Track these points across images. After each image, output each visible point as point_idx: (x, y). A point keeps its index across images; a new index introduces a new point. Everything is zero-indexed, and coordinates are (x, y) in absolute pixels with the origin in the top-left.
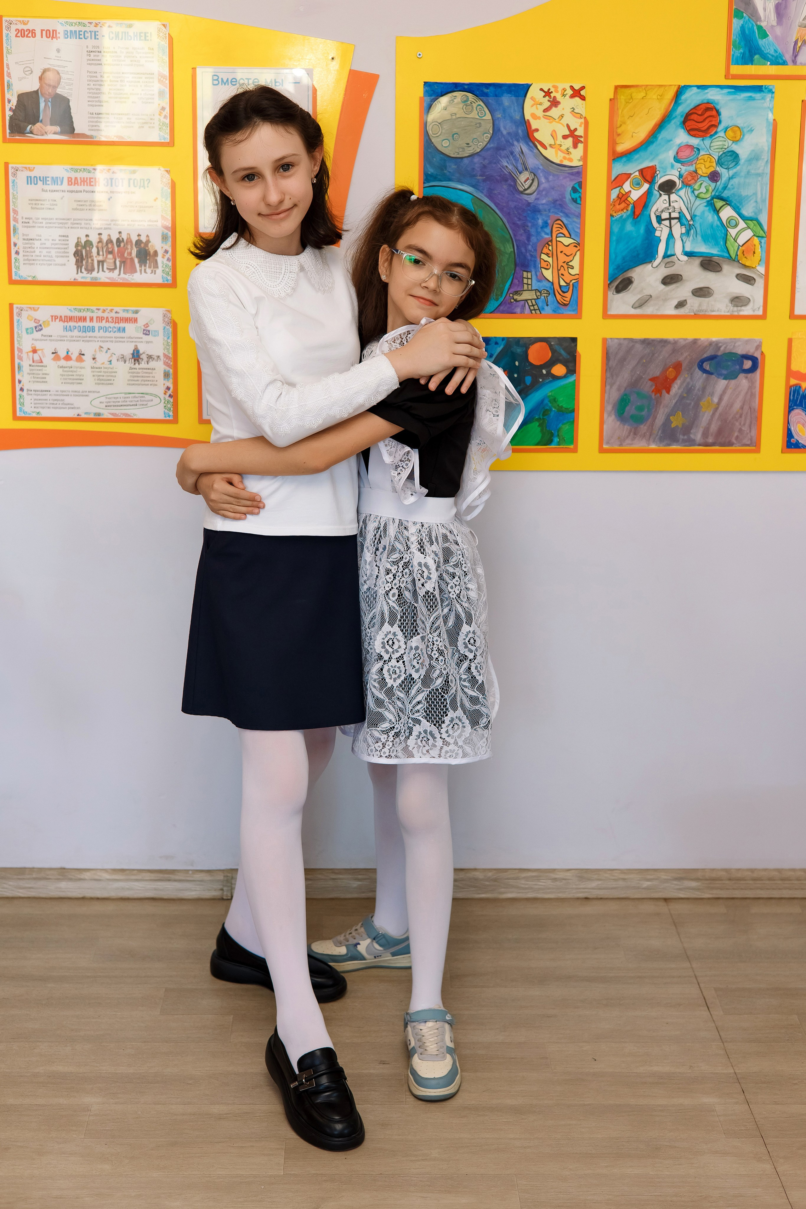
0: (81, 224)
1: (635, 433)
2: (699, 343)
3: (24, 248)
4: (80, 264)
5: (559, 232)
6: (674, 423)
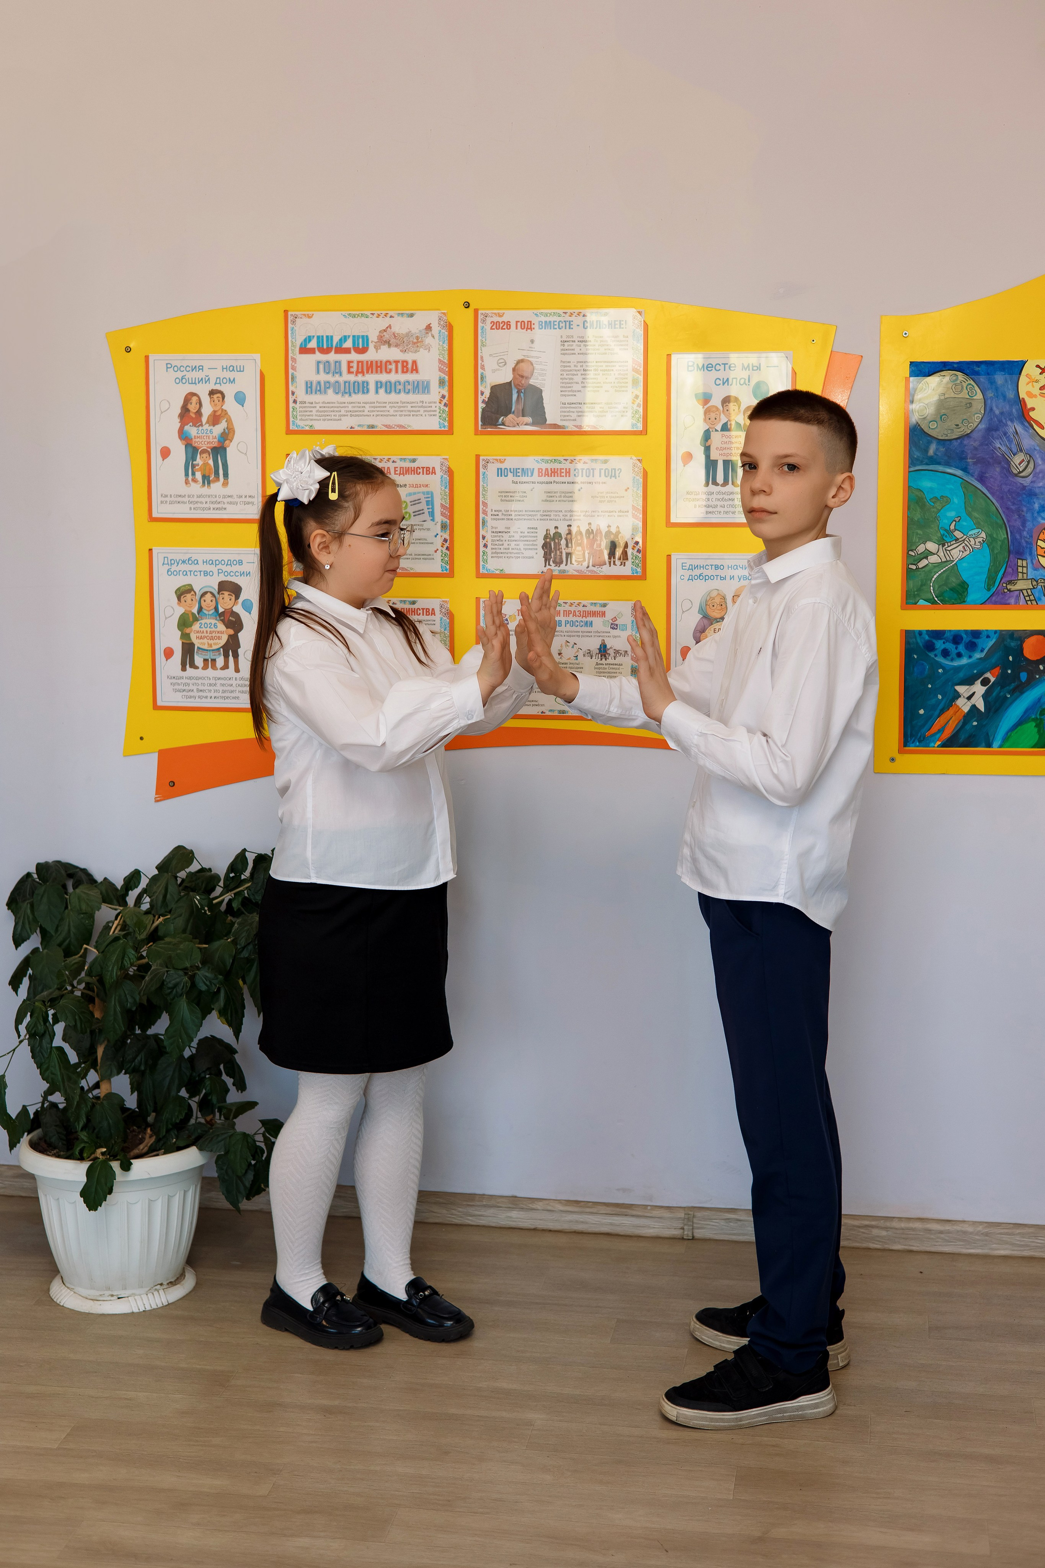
0: (550, 516)
3: (493, 541)
4: (548, 557)
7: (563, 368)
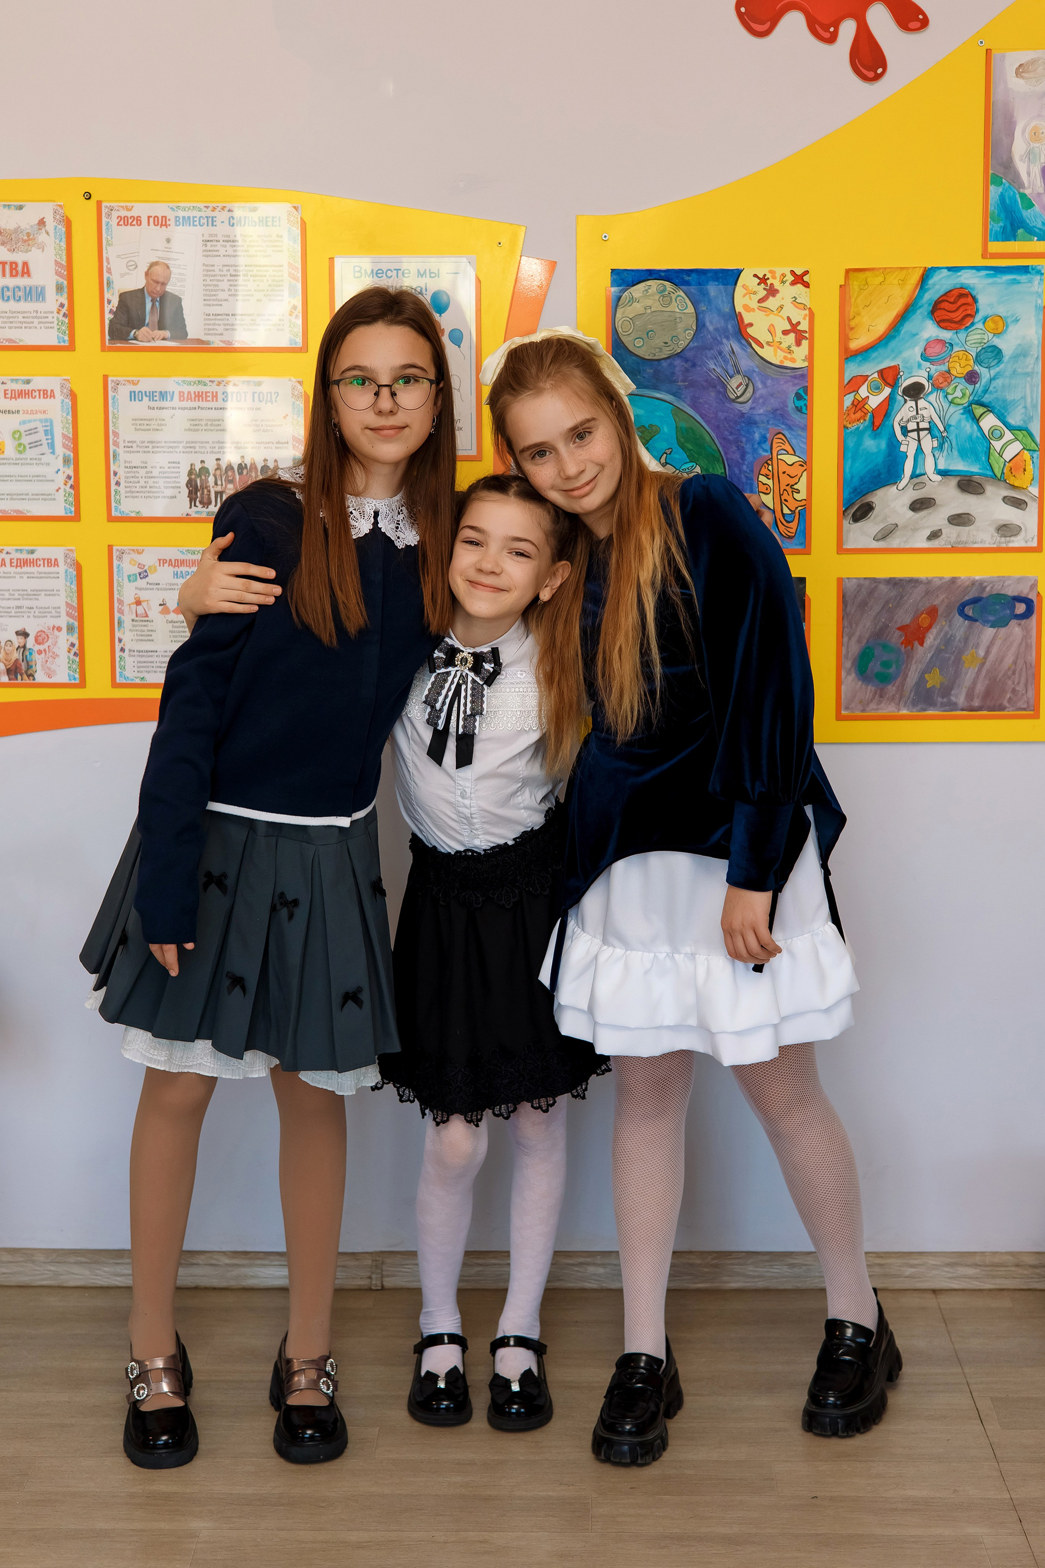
0: (195, 447)
1: (881, 694)
2: (959, 582)
3: (126, 477)
4: (194, 496)
5: (780, 448)
6: (929, 682)
7: (205, 273)
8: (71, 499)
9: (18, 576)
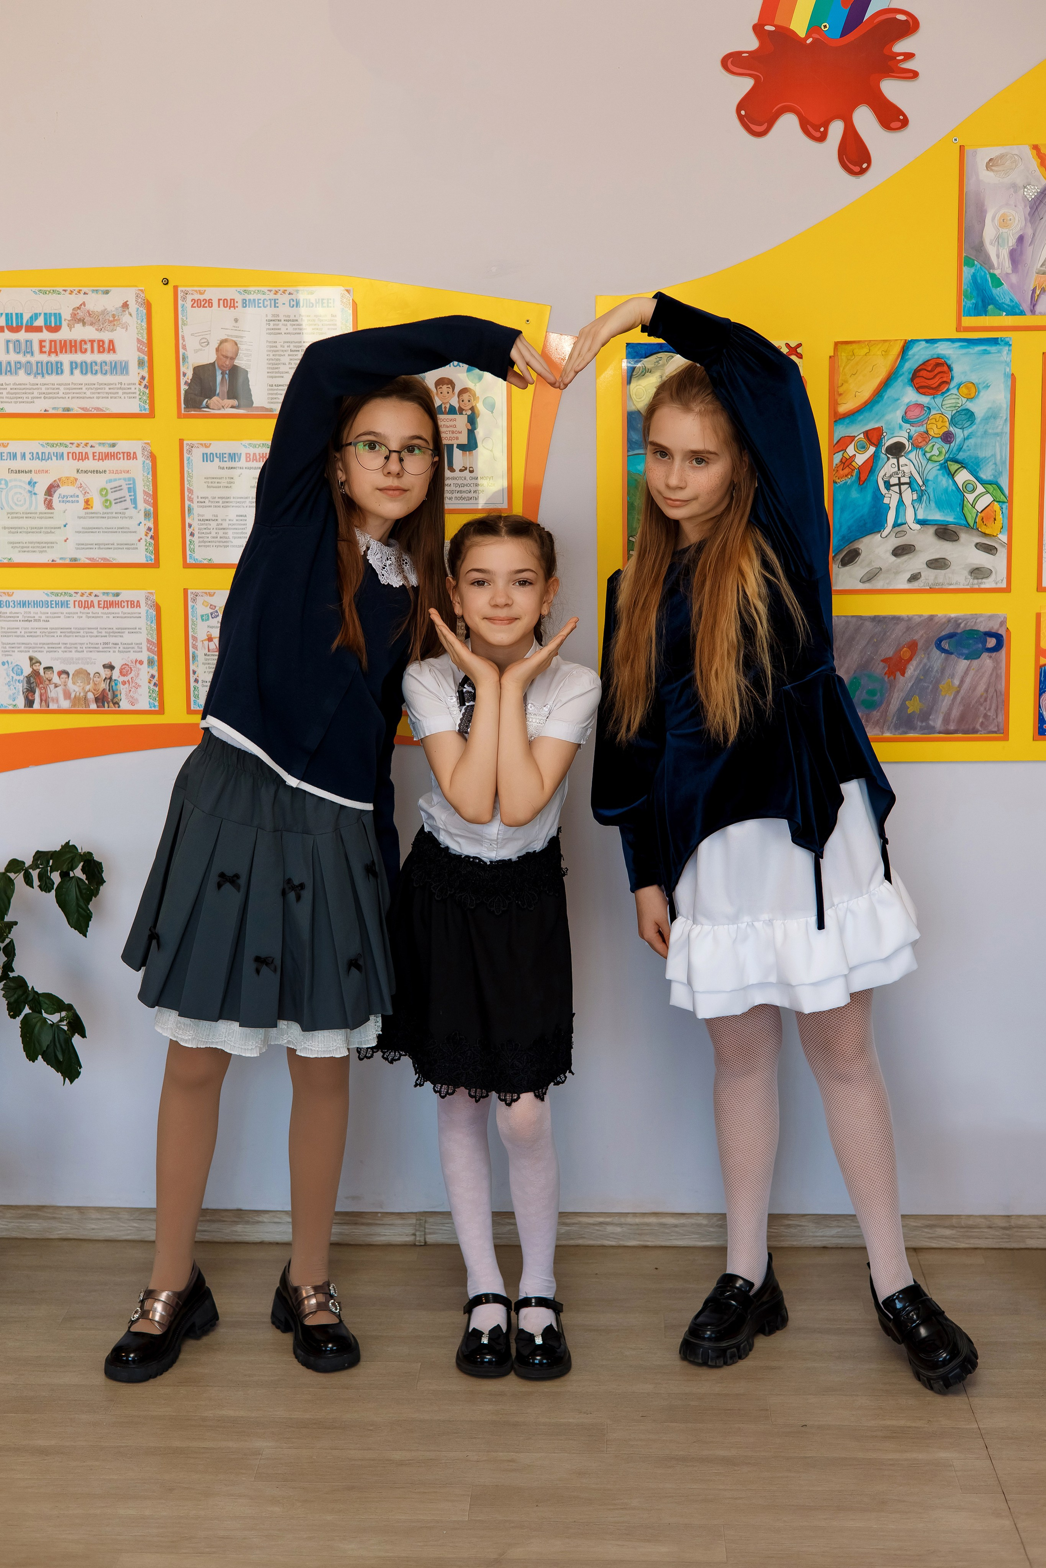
2: (936, 620)
3: (199, 529)
6: (910, 708)
8: (151, 548)
9: (105, 616)
